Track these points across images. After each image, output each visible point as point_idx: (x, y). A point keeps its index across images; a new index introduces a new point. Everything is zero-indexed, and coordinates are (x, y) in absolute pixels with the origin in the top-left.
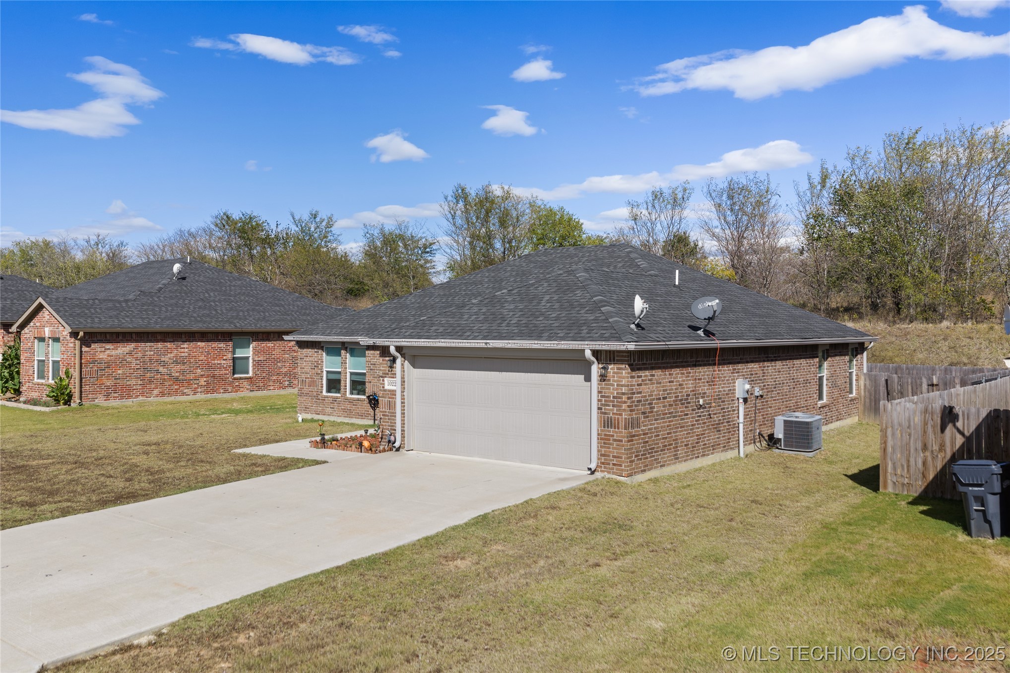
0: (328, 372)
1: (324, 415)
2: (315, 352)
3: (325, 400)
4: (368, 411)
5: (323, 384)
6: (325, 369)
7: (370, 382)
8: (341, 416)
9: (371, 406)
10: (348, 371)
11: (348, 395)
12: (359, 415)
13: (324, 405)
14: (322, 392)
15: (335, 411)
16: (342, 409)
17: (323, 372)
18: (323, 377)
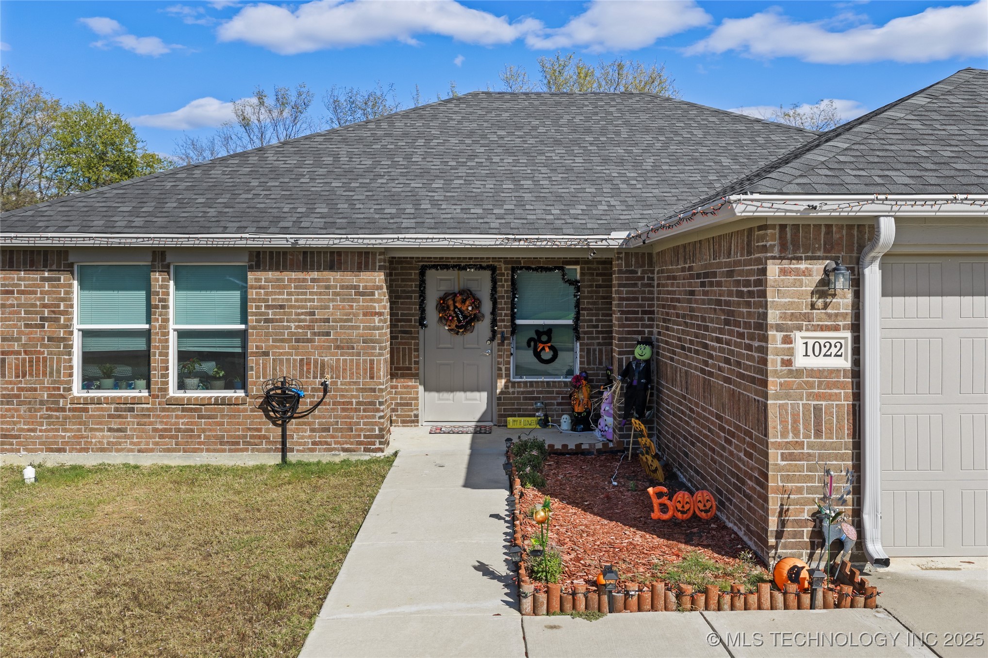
0: (86, 334)
1: (86, 450)
2: (43, 279)
3: (86, 410)
4: (260, 430)
5: (71, 367)
6: (76, 326)
7: (266, 354)
8: (152, 450)
9: (268, 417)
10: (172, 326)
11: (173, 392)
12: (222, 443)
13: (85, 423)
14: (70, 389)
15: (126, 437)
16: (155, 430)
17: (71, 333)
18: (71, 346)
